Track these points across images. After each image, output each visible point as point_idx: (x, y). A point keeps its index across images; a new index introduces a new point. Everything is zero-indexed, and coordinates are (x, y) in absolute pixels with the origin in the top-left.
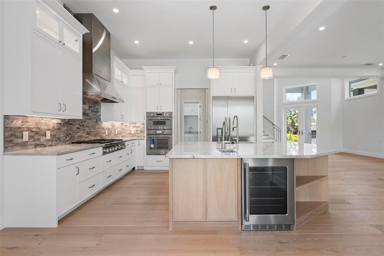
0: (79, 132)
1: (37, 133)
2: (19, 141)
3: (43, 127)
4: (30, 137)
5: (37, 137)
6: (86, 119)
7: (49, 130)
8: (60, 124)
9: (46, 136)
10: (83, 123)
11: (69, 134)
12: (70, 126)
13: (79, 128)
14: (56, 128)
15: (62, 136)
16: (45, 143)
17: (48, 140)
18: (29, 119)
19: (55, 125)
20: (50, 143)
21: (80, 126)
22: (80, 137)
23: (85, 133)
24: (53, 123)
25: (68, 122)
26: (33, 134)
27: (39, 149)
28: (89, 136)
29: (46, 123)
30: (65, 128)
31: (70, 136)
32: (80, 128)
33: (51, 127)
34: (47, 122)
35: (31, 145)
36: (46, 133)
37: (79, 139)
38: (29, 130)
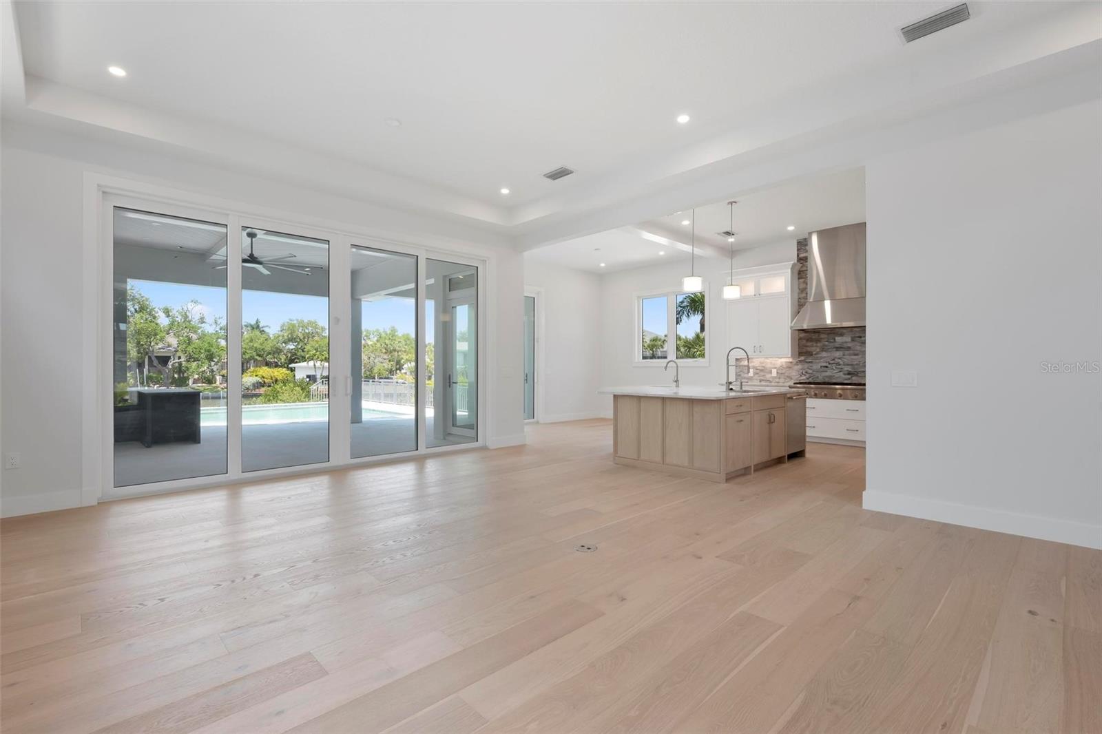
0: (827, 371)
1: (762, 370)
2: (746, 375)
3: (769, 366)
4: (755, 374)
5: (762, 374)
6: (844, 355)
7: (775, 368)
8: (791, 362)
9: (771, 373)
10: (836, 360)
11: (806, 372)
12: (806, 365)
13: (827, 367)
14: (785, 366)
15: (794, 374)
16: (771, 379)
17: (775, 377)
18: (754, 360)
19: (784, 364)
20: (777, 380)
21: (829, 364)
22: (830, 377)
23: (841, 373)
24: (782, 362)
25: (805, 360)
26: (758, 371)
27: (763, 383)
28: (853, 378)
29: (771, 363)
30: (800, 367)
31: (808, 376)
32: (829, 366)
33: (778, 366)
34: (773, 362)
35: (757, 379)
36: (771, 371)
37: (827, 380)
38: (755, 368)
